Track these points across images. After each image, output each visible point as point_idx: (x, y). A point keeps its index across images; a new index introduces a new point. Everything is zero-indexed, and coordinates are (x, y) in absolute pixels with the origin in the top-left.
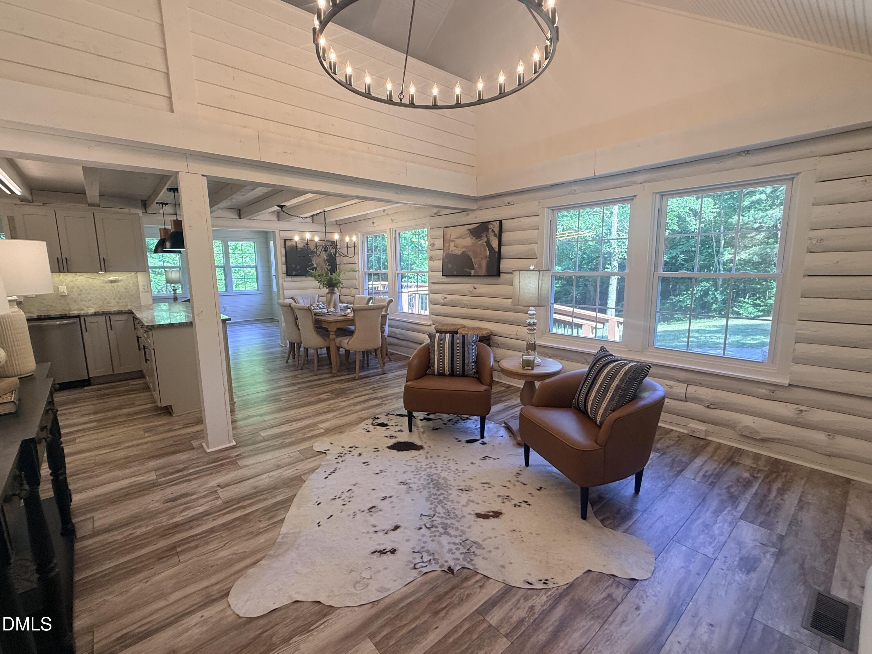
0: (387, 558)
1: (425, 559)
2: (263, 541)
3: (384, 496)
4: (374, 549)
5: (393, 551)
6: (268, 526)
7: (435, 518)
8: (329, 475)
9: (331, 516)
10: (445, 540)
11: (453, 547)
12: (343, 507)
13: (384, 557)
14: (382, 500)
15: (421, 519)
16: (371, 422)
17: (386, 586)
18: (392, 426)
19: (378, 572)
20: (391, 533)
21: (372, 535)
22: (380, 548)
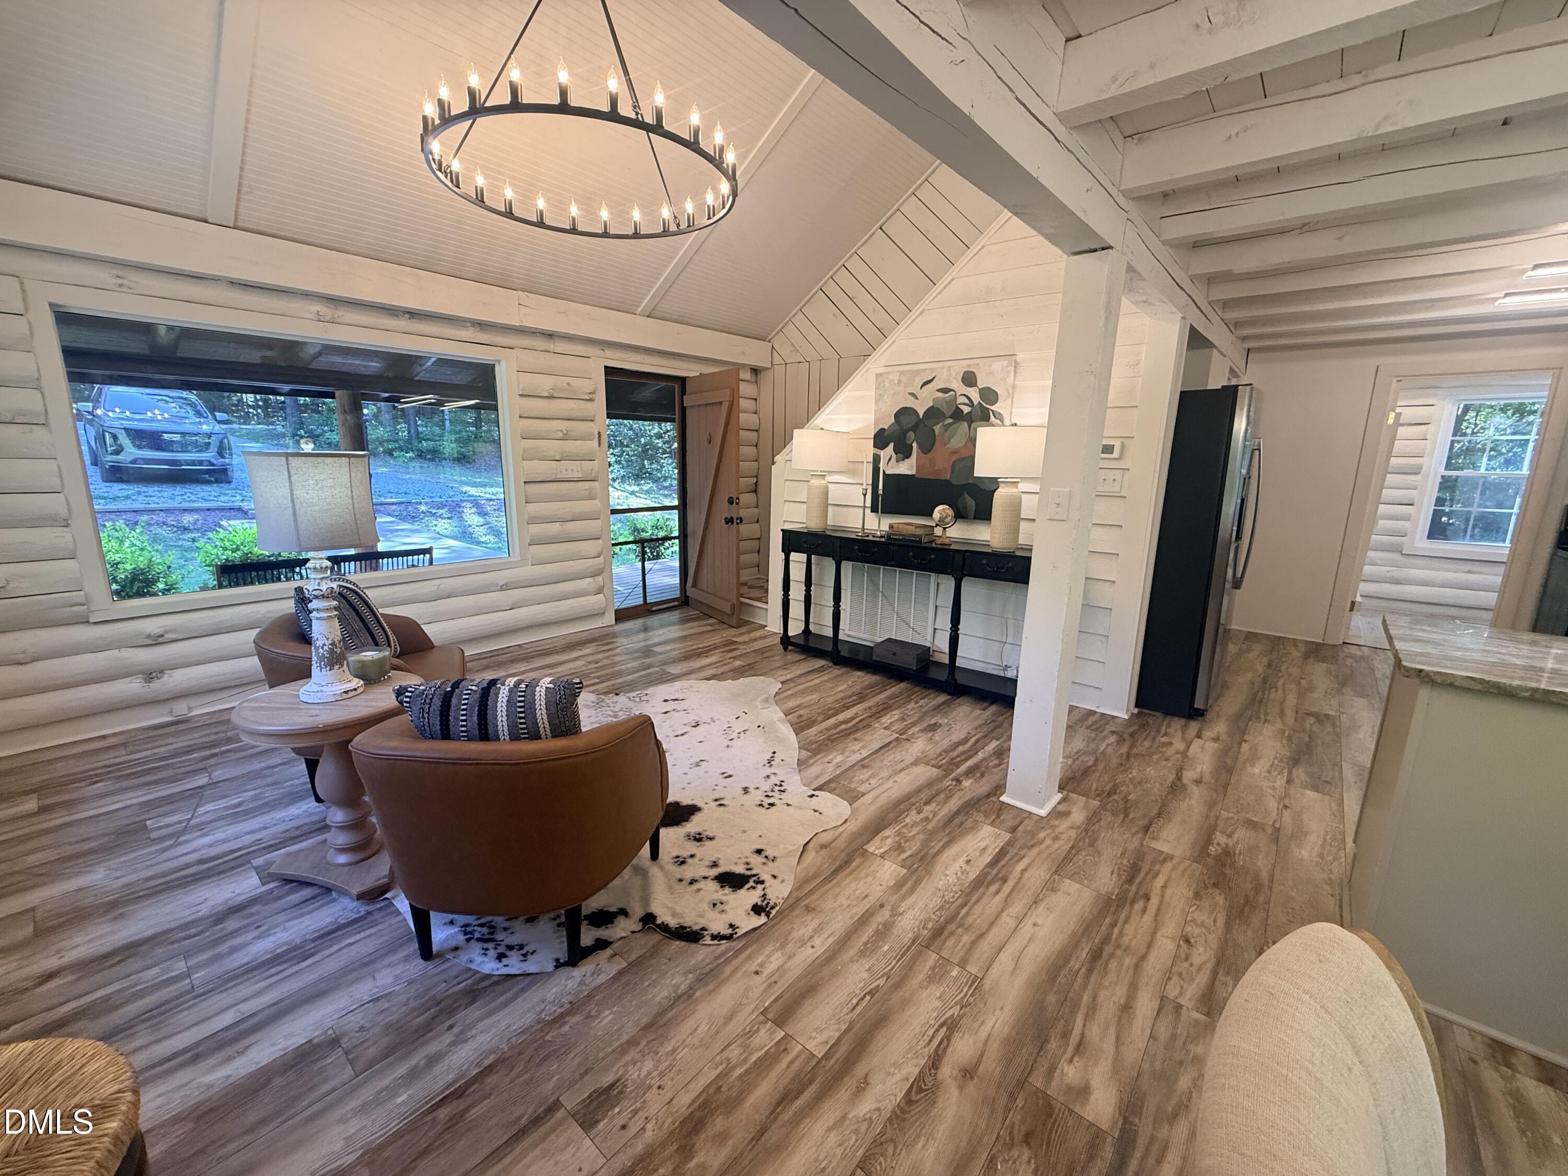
4: (684, 701)
13: (673, 698)
16: (767, 891)
17: (668, 687)
18: (706, 877)
19: (676, 691)
20: (669, 709)
21: (688, 709)
22: (678, 702)
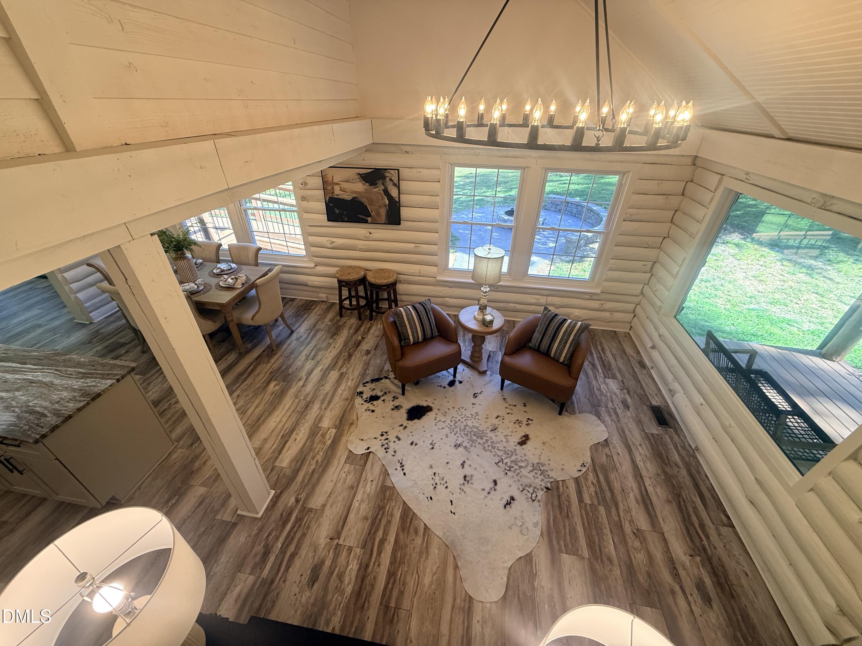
0: (514, 504)
1: (532, 491)
2: (437, 551)
3: (460, 464)
4: (502, 506)
5: (512, 498)
6: (424, 539)
7: (505, 461)
8: (403, 470)
9: (451, 501)
10: (524, 472)
11: (533, 473)
12: (449, 489)
13: (513, 505)
14: (463, 467)
15: (499, 466)
16: (362, 399)
17: (535, 521)
18: (383, 395)
19: (522, 517)
20: (497, 487)
21: (490, 496)
22: (504, 502)
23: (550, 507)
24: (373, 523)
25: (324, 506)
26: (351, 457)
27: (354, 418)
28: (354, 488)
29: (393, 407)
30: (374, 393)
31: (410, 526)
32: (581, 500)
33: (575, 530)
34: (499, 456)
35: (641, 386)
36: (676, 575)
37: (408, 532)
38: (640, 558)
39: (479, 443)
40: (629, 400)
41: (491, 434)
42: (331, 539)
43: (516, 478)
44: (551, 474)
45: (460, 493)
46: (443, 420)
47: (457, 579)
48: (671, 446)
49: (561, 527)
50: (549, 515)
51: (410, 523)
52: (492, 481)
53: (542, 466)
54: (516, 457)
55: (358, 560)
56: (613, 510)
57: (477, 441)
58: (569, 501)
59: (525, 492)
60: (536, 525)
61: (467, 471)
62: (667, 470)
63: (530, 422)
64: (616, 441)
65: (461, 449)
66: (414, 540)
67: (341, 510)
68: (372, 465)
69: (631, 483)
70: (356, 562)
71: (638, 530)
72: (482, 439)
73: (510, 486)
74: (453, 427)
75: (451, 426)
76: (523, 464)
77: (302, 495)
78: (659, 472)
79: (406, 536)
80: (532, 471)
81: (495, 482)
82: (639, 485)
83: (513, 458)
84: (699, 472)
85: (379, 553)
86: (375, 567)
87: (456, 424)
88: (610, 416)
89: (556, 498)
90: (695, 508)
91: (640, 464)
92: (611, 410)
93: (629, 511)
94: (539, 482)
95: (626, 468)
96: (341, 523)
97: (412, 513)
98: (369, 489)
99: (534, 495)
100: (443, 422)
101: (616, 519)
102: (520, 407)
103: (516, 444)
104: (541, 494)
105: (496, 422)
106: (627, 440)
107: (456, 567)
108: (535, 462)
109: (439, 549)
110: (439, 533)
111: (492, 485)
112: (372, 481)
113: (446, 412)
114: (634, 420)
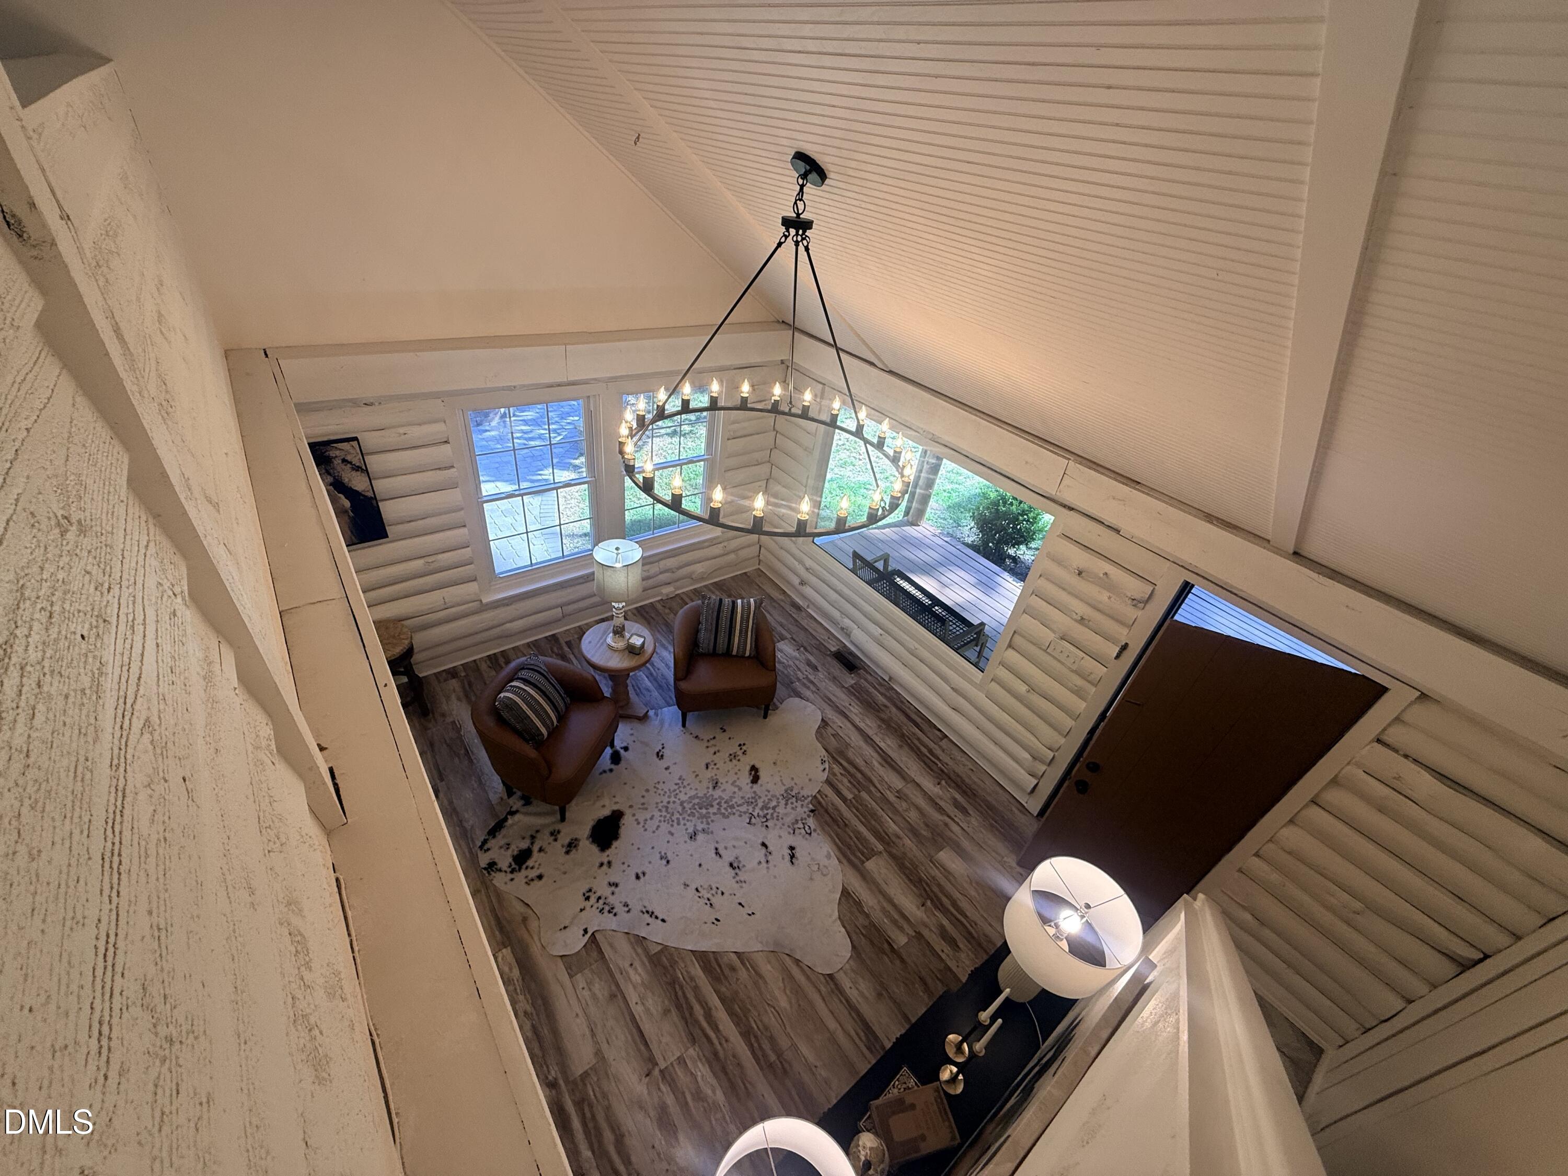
0: (798, 852)
1: (802, 826)
2: (769, 967)
3: (714, 855)
4: (789, 864)
5: (792, 848)
6: (747, 969)
7: (755, 814)
8: (657, 918)
9: (740, 904)
10: (781, 810)
11: (789, 806)
12: (726, 894)
13: (797, 855)
14: (720, 856)
15: (754, 824)
17: (825, 853)
18: (532, 843)
19: (813, 859)
20: (771, 848)
21: (771, 864)
22: (788, 858)
23: (827, 828)
24: (679, 1007)
25: (598, 1053)
26: (572, 963)
27: (520, 908)
28: (617, 995)
29: (564, 850)
30: (514, 850)
31: (722, 971)
32: (844, 800)
33: (859, 832)
34: (745, 813)
35: (811, 634)
36: (940, 810)
37: (726, 978)
38: (913, 815)
39: (714, 814)
40: (811, 658)
41: (717, 793)
42: (647, 1075)
43: (779, 824)
44: (805, 792)
45: (741, 887)
46: (648, 816)
47: (808, 971)
48: (872, 690)
49: (848, 840)
50: (830, 836)
51: (720, 966)
52: (760, 847)
53: (792, 790)
54: (762, 800)
55: (701, 1060)
56: (872, 789)
57: (709, 813)
58: (837, 809)
59: (797, 831)
60: (828, 857)
61: (728, 856)
62: (883, 716)
63: (744, 748)
64: (831, 715)
65: (700, 837)
66: (738, 979)
67: (627, 1034)
68: (611, 945)
69: (868, 751)
70: (700, 1065)
71: (897, 792)
72: (712, 806)
73: (780, 837)
74: (668, 816)
75: (665, 817)
76: (774, 803)
77: (553, 1073)
78: (879, 723)
79: (727, 984)
80: (786, 804)
81: (764, 845)
82: (873, 747)
83: (760, 804)
84: (902, 702)
85: (716, 1029)
86: (725, 1045)
87: (670, 810)
88: (808, 688)
89: (826, 815)
90: (918, 739)
91: (862, 725)
92: (805, 681)
93: (882, 780)
94: (802, 810)
95: (855, 739)
96: (643, 1048)
97: (711, 955)
98: (638, 978)
99: (807, 828)
100: (651, 818)
101: (879, 795)
102: (720, 735)
103: (750, 785)
104: (811, 822)
105: (709, 774)
106: (837, 707)
107: (797, 962)
108: (783, 792)
109: (769, 962)
110: (759, 947)
111: (764, 850)
112: (631, 965)
113: (643, 804)
114: (830, 680)
